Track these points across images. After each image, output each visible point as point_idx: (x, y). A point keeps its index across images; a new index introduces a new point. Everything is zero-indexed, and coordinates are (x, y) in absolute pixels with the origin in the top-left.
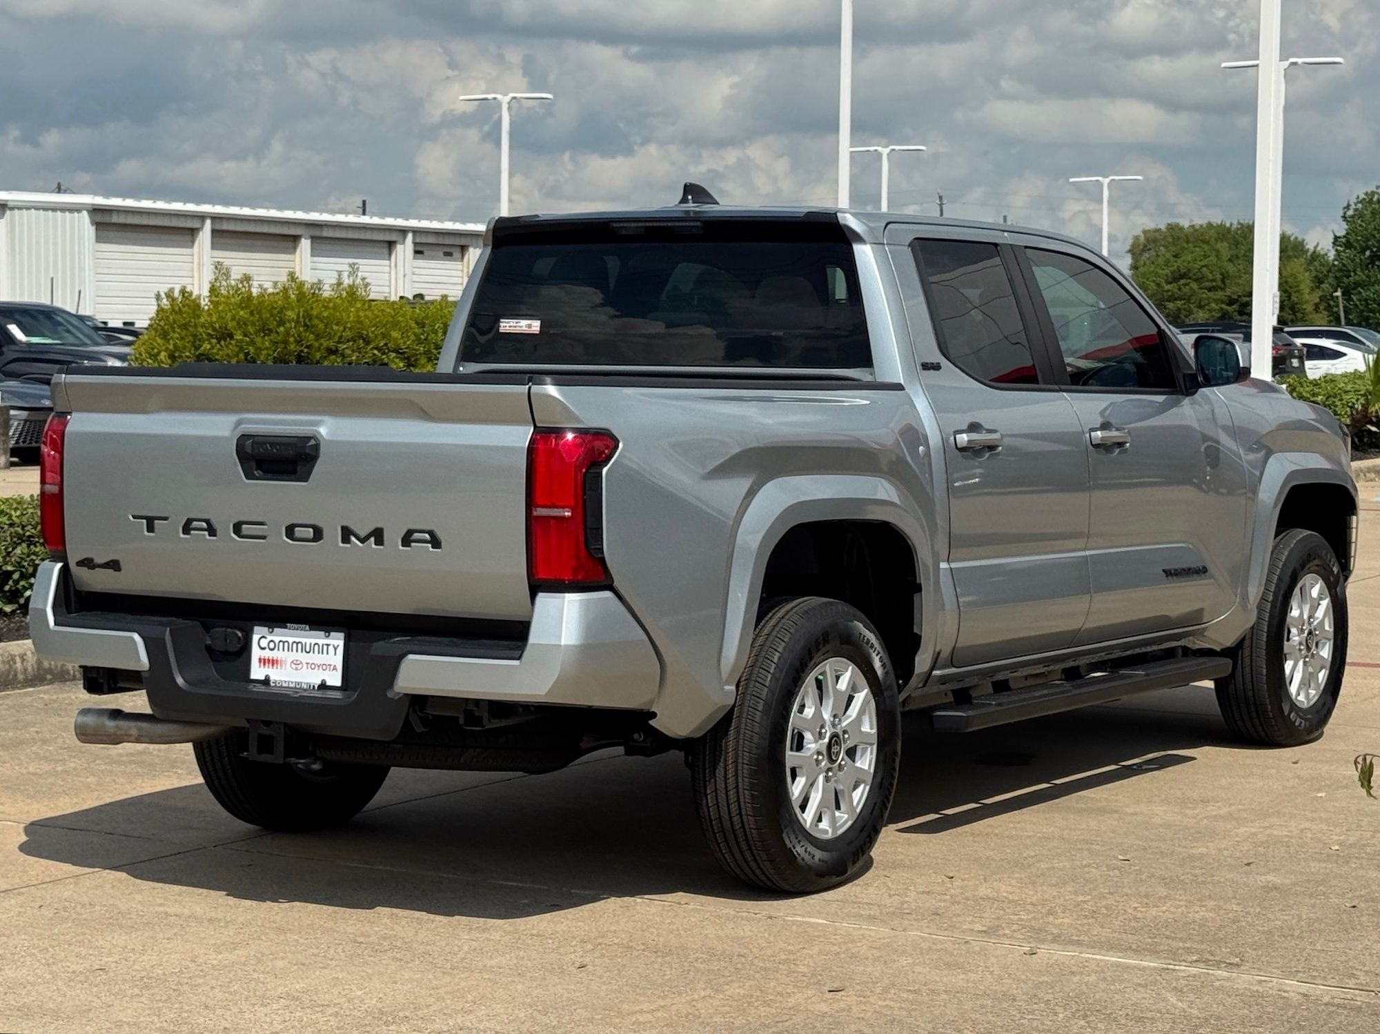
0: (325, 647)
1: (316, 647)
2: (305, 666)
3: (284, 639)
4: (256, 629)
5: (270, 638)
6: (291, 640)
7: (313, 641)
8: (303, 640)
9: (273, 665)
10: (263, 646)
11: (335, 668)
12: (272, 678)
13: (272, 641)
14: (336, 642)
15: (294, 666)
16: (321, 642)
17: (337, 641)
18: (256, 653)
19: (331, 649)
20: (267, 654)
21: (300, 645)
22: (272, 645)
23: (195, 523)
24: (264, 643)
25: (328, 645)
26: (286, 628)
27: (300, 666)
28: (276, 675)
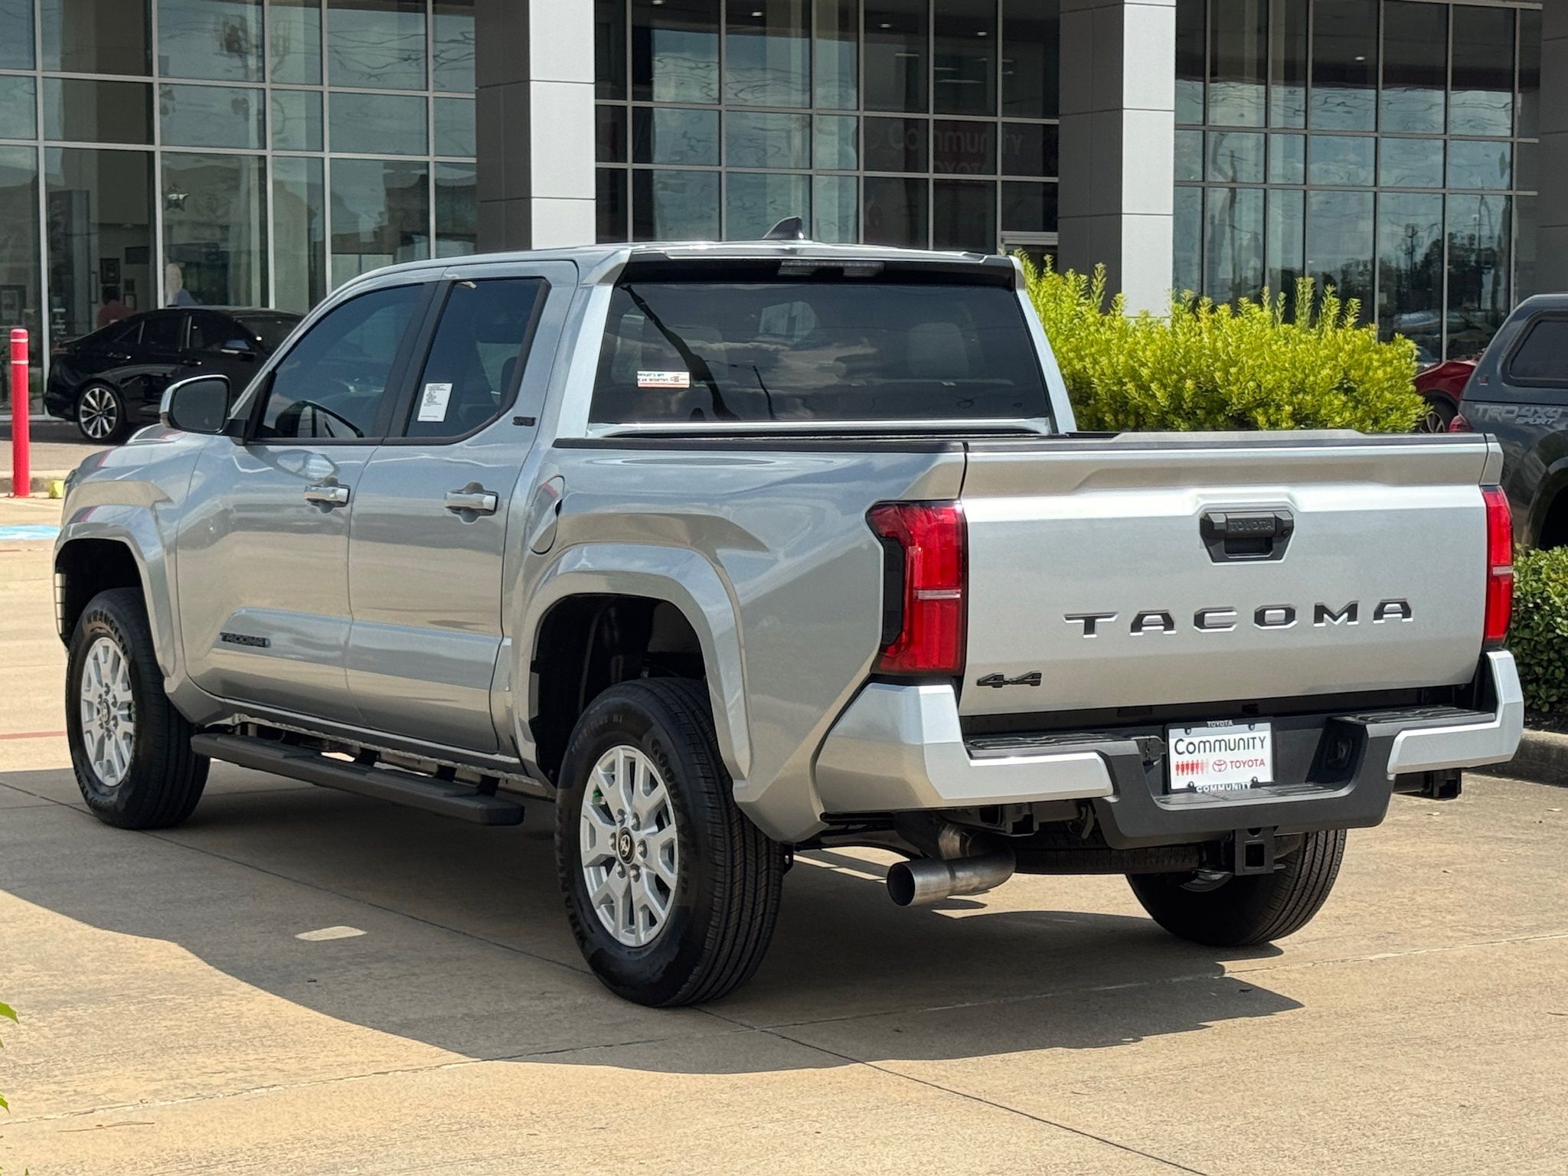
0: (1251, 741)
1: (1241, 742)
2: (1229, 765)
3: (1204, 739)
4: (1171, 732)
5: (1187, 740)
6: (1212, 739)
7: (1238, 737)
8: (1226, 737)
9: (1192, 770)
10: (1180, 751)
11: (1262, 763)
12: (1198, 784)
13: (1191, 743)
14: (1262, 734)
15: (1216, 768)
16: (1245, 736)
17: (1263, 732)
18: (1174, 759)
19: (1258, 742)
20: (1187, 758)
21: (1223, 743)
22: (1191, 748)
23: (1147, 617)
24: (1181, 747)
25: (1254, 738)
26: (1207, 726)
27: (1223, 767)
28: (1199, 780)
